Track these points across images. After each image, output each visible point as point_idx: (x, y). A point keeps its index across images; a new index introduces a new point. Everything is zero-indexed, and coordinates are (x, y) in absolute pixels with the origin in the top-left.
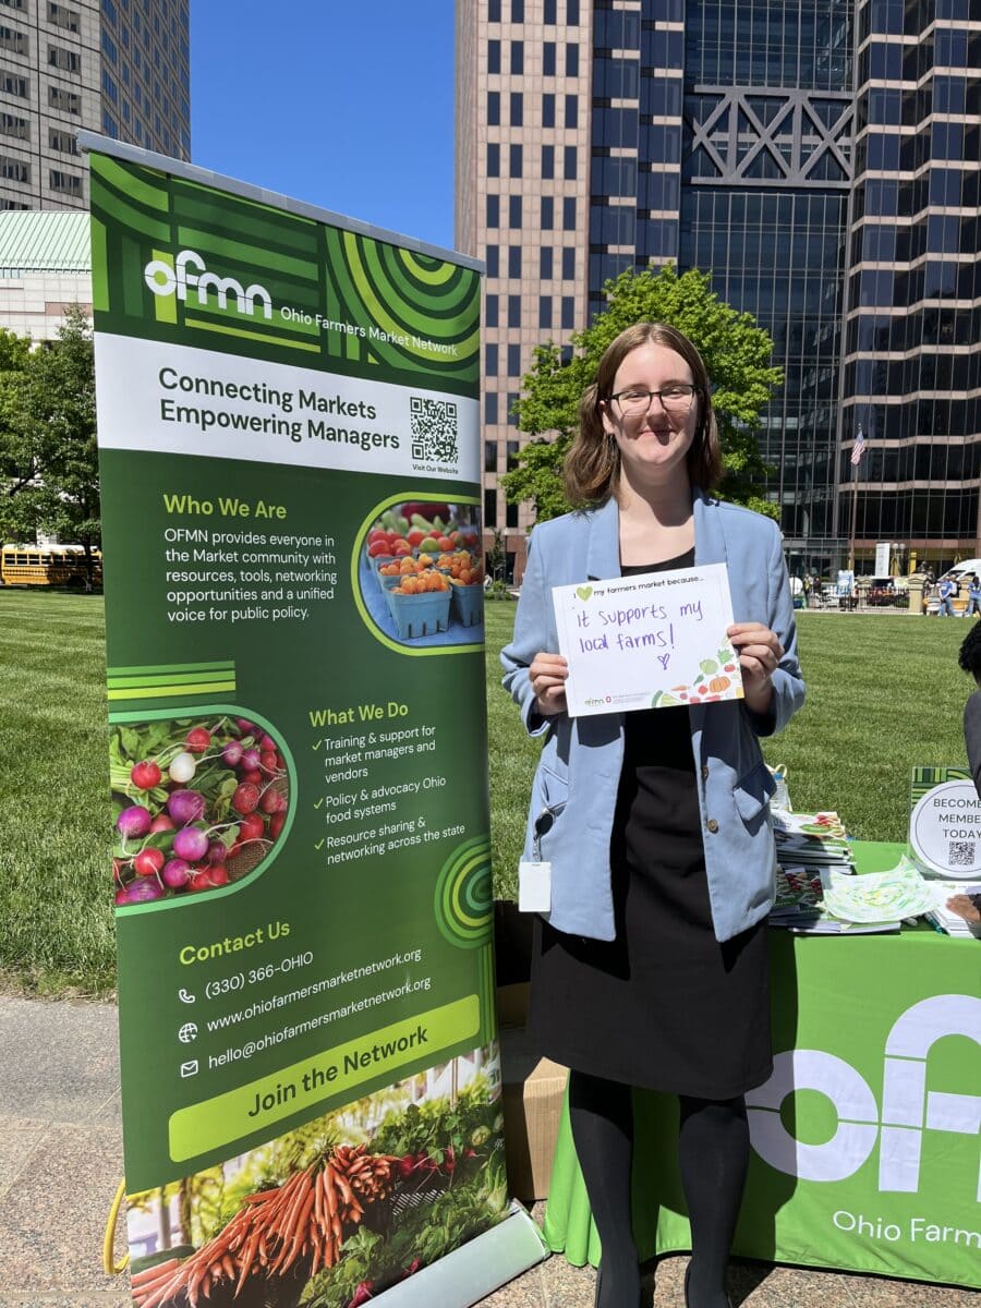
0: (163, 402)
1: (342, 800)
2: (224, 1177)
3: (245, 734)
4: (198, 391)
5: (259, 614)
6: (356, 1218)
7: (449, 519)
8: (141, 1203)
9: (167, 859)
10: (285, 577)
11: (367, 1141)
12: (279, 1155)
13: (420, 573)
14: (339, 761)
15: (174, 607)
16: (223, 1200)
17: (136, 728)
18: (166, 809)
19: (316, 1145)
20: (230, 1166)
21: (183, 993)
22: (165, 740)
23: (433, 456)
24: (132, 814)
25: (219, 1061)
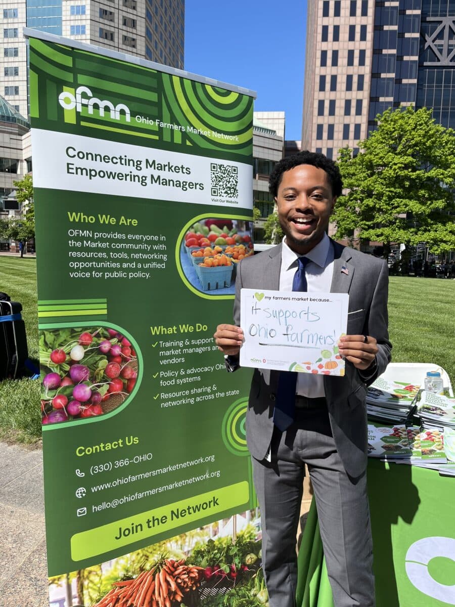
0: (68, 164)
1: (169, 374)
2: (102, 571)
3: (113, 336)
4: (87, 159)
5: (121, 275)
6: (179, 599)
7: (232, 228)
8: (56, 582)
9: (69, 400)
10: (136, 256)
11: (184, 558)
12: (133, 561)
13: (215, 256)
14: (168, 353)
15: (73, 270)
16: (101, 584)
17: (53, 332)
18: (68, 374)
19: (155, 558)
20: (105, 565)
21: (78, 471)
22: (68, 339)
23: (223, 194)
24: (50, 377)
25: (98, 508)
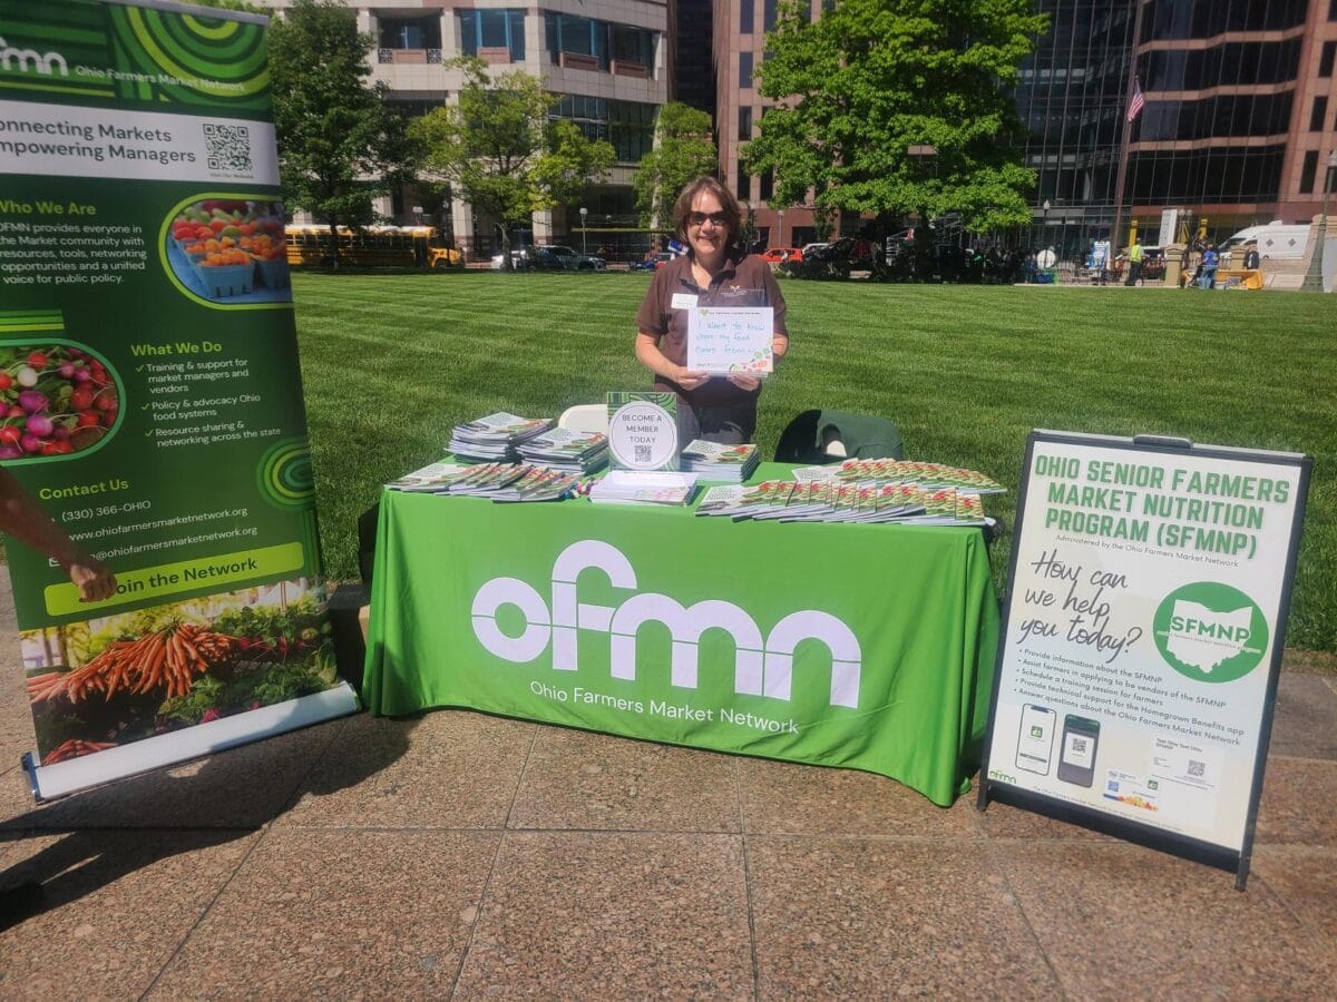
1: (165, 405)
2: (90, 629)
3: (76, 358)
4: (10, 130)
5: (79, 279)
6: (203, 669)
7: (247, 212)
8: (30, 636)
9: (23, 434)
10: (98, 254)
11: (209, 625)
12: (134, 622)
13: (224, 251)
14: (162, 379)
15: (8, 274)
16: (91, 642)
18: (18, 403)
19: (164, 620)
20: (94, 623)
23: (228, 167)
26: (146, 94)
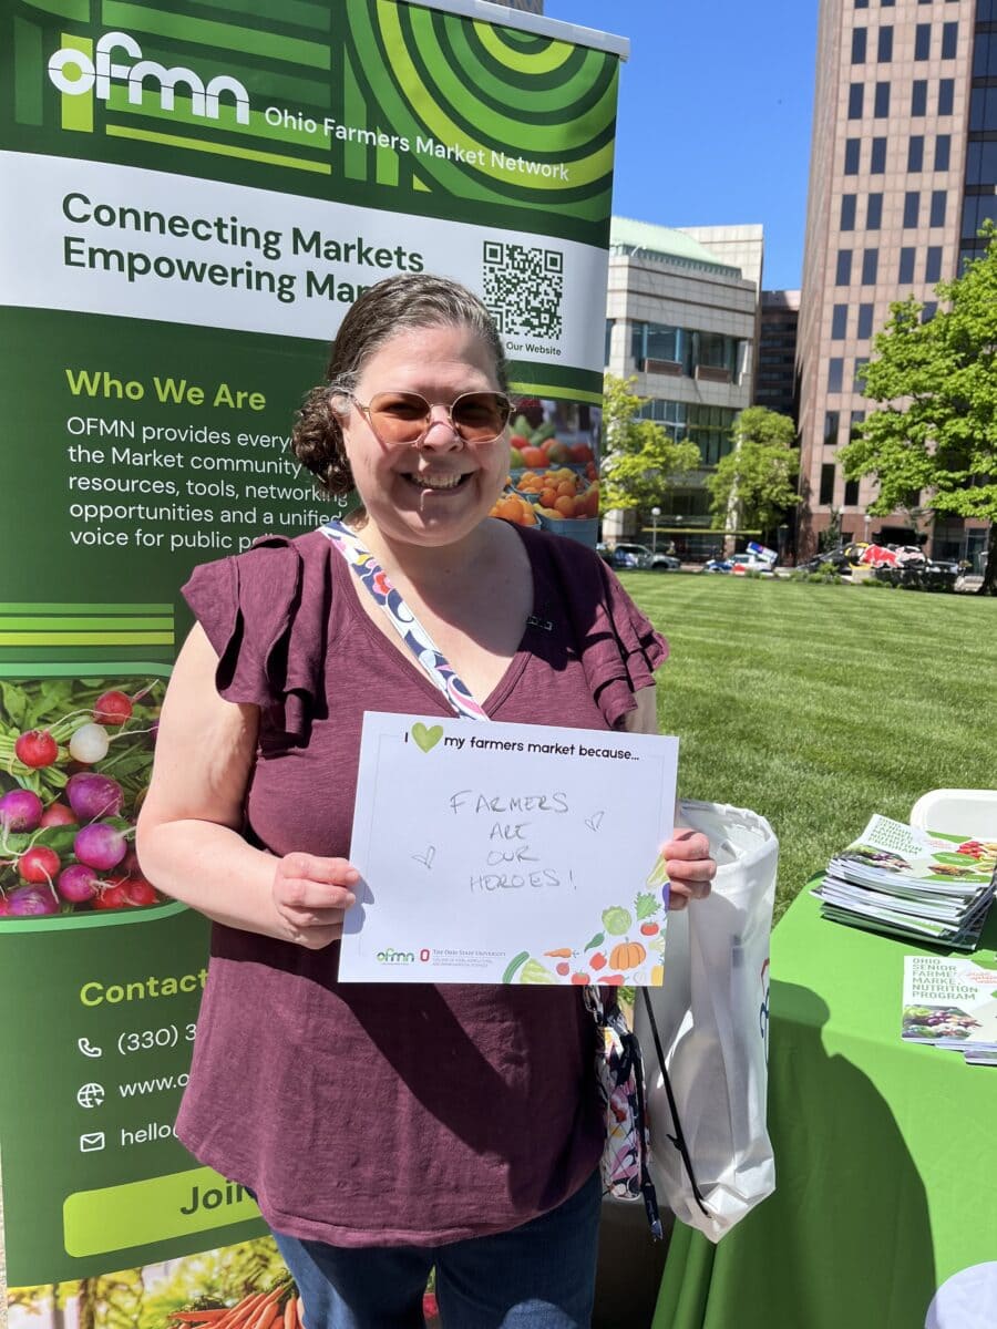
0: (68, 240)
2: (143, 1285)
4: (123, 225)
5: (216, 541)
7: (541, 420)
8: (26, 1300)
9: (64, 864)
10: (261, 492)
12: (228, 1268)
15: (80, 525)
16: (141, 1313)
17: (24, 685)
18: (63, 797)
20: (152, 1272)
21: (83, 1043)
22: (64, 705)
23: (517, 328)
24: (16, 799)
25: (138, 1137)
26: (388, 174)
